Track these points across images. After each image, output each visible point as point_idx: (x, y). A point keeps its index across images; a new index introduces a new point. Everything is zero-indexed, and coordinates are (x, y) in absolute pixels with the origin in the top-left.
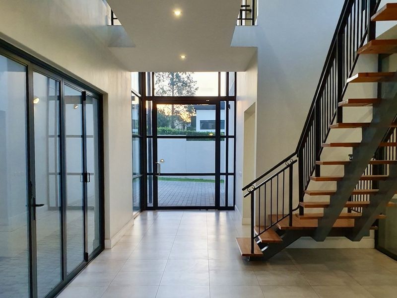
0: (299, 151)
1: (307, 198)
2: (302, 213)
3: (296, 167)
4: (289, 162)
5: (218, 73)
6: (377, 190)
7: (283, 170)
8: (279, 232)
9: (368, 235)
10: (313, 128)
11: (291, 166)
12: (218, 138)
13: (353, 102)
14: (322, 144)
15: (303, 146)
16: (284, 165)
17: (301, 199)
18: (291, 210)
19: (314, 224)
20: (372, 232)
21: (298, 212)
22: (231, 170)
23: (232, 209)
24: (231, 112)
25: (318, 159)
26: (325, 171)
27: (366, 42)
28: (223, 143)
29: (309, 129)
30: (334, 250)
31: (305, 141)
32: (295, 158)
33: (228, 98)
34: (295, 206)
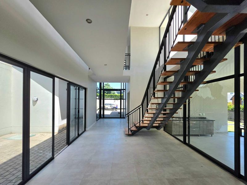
0: (142, 104)
1: (144, 119)
2: (143, 122)
3: (141, 109)
4: (139, 107)
5: (121, 83)
6: (165, 116)
7: (138, 110)
8: (137, 127)
9: (162, 128)
10: (146, 98)
11: (140, 108)
12: (121, 100)
13: (158, 91)
14: (149, 103)
15: (143, 103)
16: (138, 108)
17: (143, 118)
18: (140, 121)
19: (147, 125)
20: (163, 127)
21: (142, 121)
22: (124, 108)
23: (125, 118)
24: (124, 93)
25: (148, 107)
26: (150, 111)
27: (163, 72)
28: (122, 100)
29: (145, 98)
30: (152, 131)
31: (144, 101)
32: (141, 106)
33: (123, 90)
34: (141, 120)
